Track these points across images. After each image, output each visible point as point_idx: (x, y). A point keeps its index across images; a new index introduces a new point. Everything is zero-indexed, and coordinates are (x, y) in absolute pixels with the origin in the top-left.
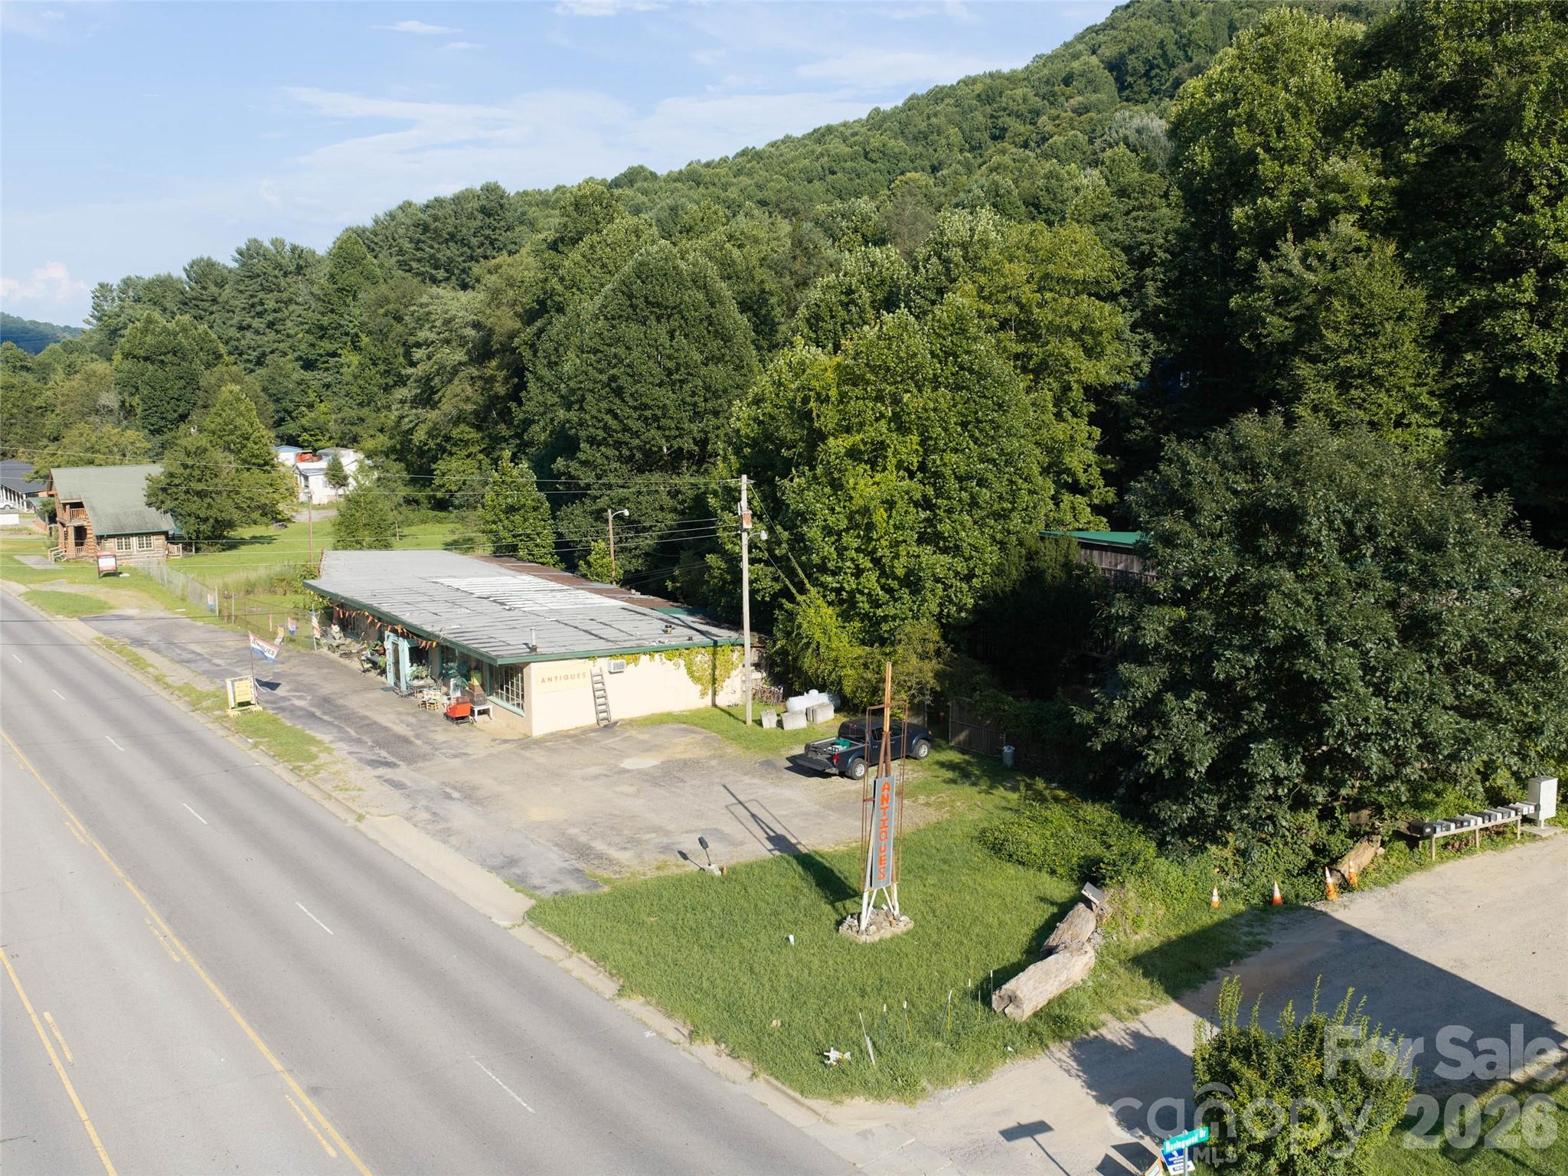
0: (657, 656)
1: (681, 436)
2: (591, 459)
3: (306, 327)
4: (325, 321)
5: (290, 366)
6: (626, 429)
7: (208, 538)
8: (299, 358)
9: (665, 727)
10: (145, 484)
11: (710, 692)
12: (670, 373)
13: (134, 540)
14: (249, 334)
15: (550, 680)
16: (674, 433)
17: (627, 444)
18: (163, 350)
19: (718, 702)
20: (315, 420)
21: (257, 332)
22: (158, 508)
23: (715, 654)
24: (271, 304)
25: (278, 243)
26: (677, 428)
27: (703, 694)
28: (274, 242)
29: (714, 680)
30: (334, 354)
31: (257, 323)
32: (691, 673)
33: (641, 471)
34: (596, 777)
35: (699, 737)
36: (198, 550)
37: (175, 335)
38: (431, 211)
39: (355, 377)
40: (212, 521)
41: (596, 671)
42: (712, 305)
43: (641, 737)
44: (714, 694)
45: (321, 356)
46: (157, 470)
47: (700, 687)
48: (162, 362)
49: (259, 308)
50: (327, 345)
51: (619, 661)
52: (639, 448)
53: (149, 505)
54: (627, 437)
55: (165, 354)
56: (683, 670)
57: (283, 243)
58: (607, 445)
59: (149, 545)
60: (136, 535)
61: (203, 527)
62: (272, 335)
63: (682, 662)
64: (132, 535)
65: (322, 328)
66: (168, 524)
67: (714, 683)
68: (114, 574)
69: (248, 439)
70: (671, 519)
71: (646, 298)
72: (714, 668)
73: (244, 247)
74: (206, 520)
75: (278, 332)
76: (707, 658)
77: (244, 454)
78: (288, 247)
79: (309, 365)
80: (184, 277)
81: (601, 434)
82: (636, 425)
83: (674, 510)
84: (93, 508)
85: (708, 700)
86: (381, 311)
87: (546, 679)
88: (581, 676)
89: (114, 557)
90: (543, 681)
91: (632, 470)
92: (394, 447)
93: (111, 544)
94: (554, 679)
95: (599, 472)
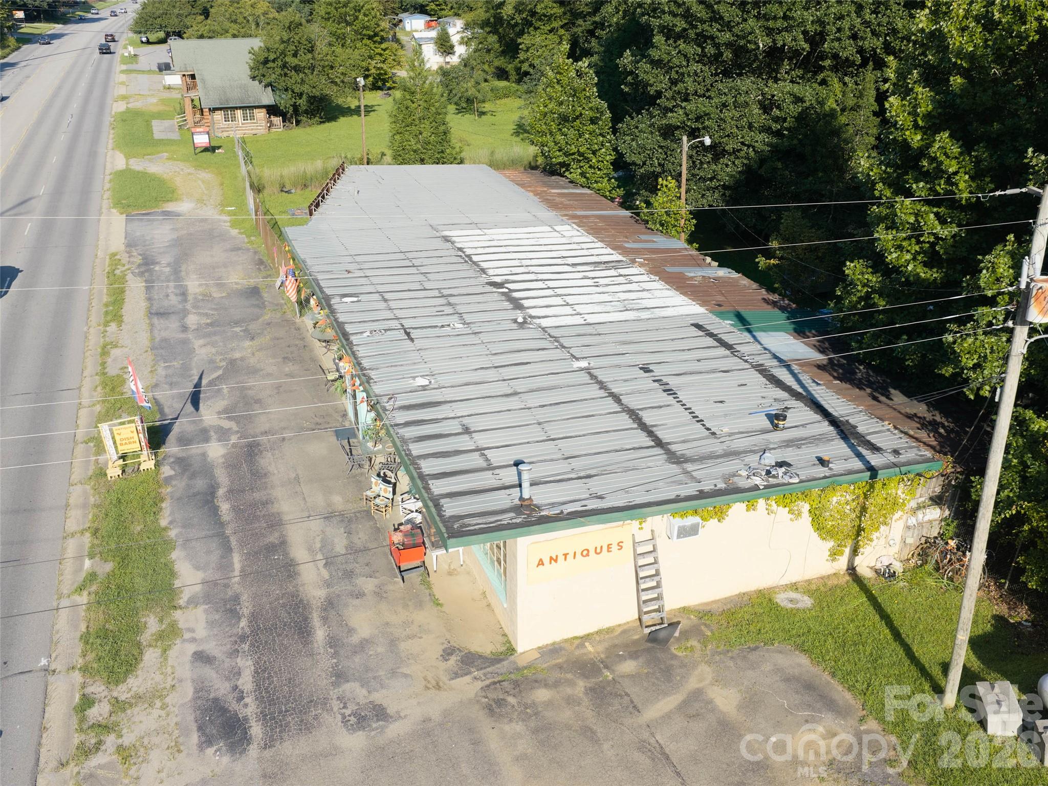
0: (761, 500)
1: (788, 29)
2: (666, 58)
6: (716, 18)
7: (306, 112)
10: (248, 58)
11: (847, 551)
13: (239, 113)
15: (554, 560)
16: (779, 24)
17: (712, 38)
19: (859, 563)
22: (260, 82)
23: (867, 491)
26: (785, 17)
27: (834, 554)
29: (859, 530)
32: (819, 525)
33: (727, 74)
36: (298, 123)
40: (304, 97)
41: (643, 536)
44: (855, 552)
46: (257, 43)
47: (830, 544)
51: (690, 516)
52: (729, 45)
53: (254, 78)
54: (714, 29)
56: (805, 519)
58: (687, 40)
59: (252, 118)
60: (240, 108)
61: (299, 102)
63: (805, 508)
64: (237, 108)
66: (268, 98)
67: (857, 535)
68: (211, 149)
69: (359, 11)
70: (761, 141)
72: (863, 511)
74: (300, 95)
76: (854, 497)
77: (357, 25)
81: (680, 24)
83: (766, 129)
84: (203, 81)
85: (842, 563)
87: (546, 561)
88: (615, 548)
89: (208, 133)
90: (541, 563)
91: (717, 74)
92: (489, 19)
93: (218, 115)
94: (561, 558)
95: (674, 75)
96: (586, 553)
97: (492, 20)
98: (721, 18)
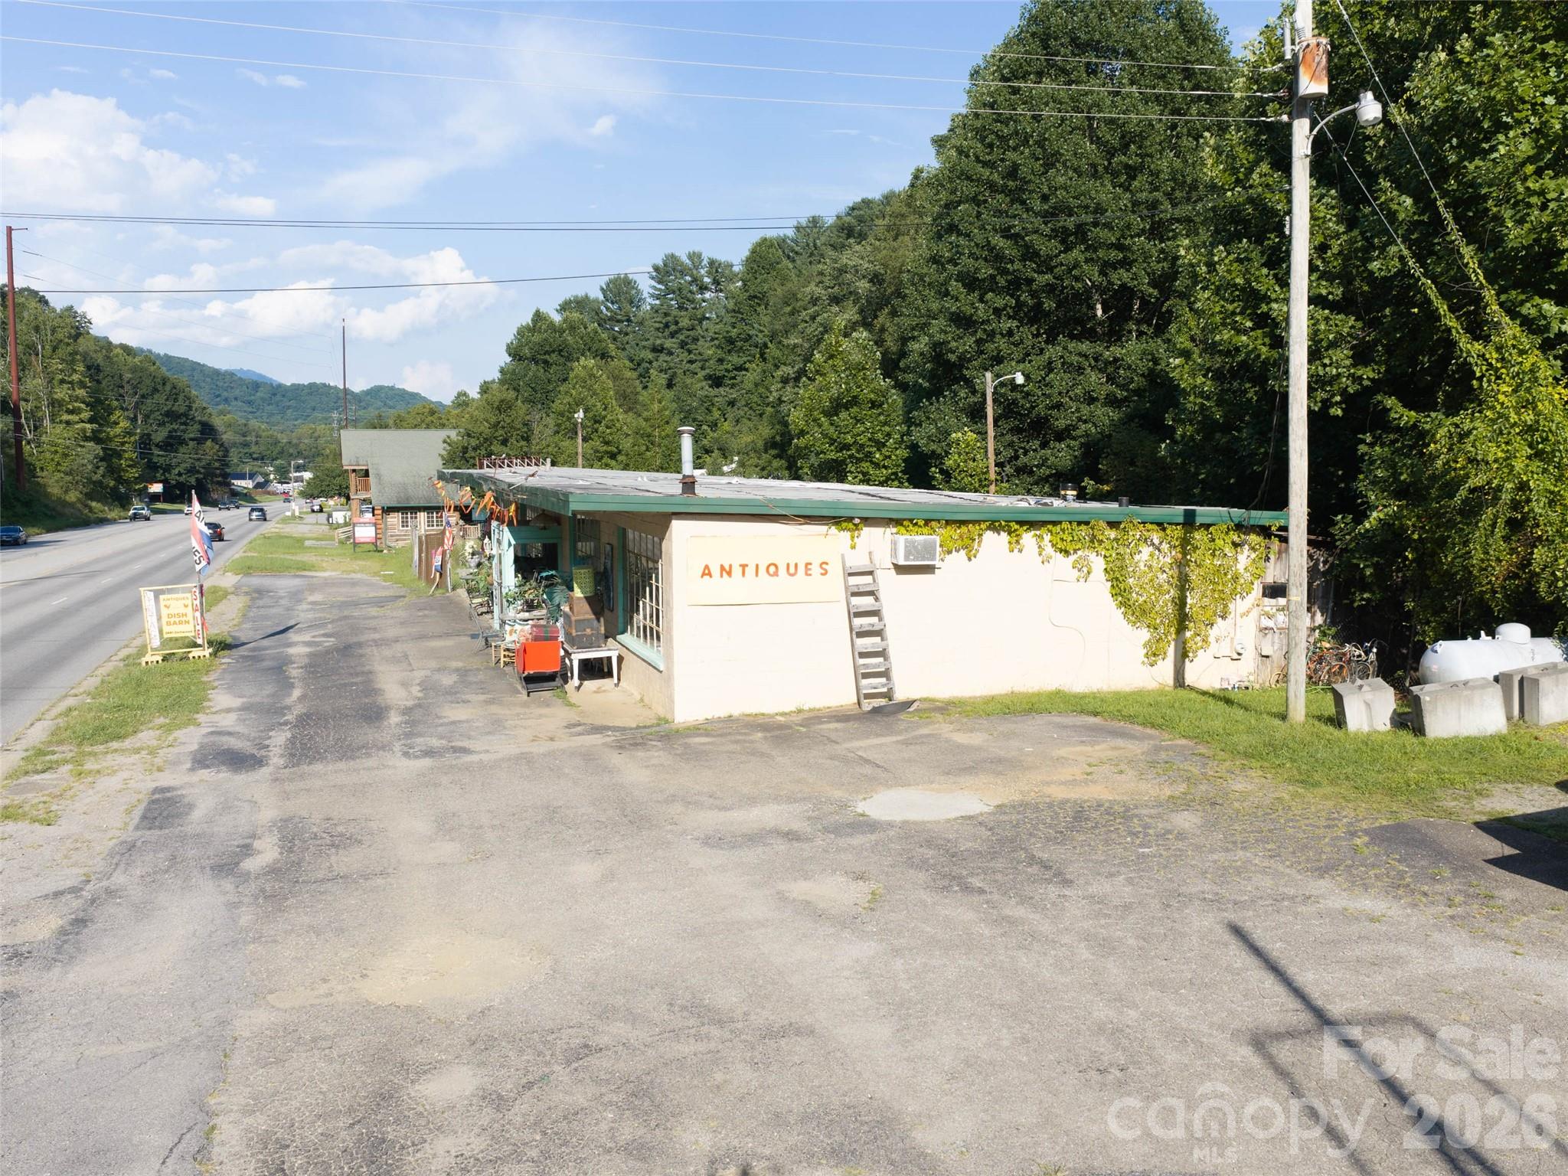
0: (1028, 538)
1: (1126, 264)
2: (969, 311)
3: (716, 342)
4: (734, 332)
5: (699, 385)
6: (1029, 254)
8: (708, 377)
9: (1040, 720)
10: (442, 449)
11: (1171, 651)
12: (1111, 153)
13: (422, 516)
14: (663, 357)
15: (726, 571)
16: (1115, 255)
17: (1030, 281)
18: (547, 348)
19: (1190, 678)
20: (716, 440)
21: (670, 353)
23: (1185, 543)
24: (685, 322)
25: (695, 257)
26: (1120, 247)
27: (1153, 654)
28: (691, 256)
29: (1182, 620)
30: (740, 368)
31: (669, 343)
32: (1120, 591)
34: (754, 838)
35: (1136, 748)
37: (562, 331)
38: (856, 213)
39: (756, 385)
41: (859, 561)
42: (1192, 42)
43: (961, 738)
44: (1183, 655)
45: (727, 370)
46: (453, 434)
47: (1144, 635)
48: (546, 362)
49: (673, 328)
50: (735, 359)
51: (920, 538)
52: (1050, 289)
53: (441, 477)
54: (1029, 270)
55: (547, 353)
56: (1099, 585)
57: (699, 256)
58: (994, 288)
59: (440, 523)
60: (424, 508)
62: (685, 356)
63: (1098, 564)
64: (420, 508)
65: (731, 341)
67: (1181, 628)
68: (376, 549)
70: (1105, 416)
71: (1074, 41)
72: (1183, 584)
73: (661, 264)
75: (690, 352)
76: (1168, 557)
78: (705, 262)
79: (717, 382)
80: (601, 297)
81: (985, 271)
82: (1047, 247)
83: (1112, 401)
84: (378, 476)
85: (1165, 670)
86: (788, 309)
87: (715, 570)
88: (816, 569)
89: (375, 525)
90: (707, 572)
91: (1038, 335)
92: (774, 437)
93: (395, 519)
94: (737, 571)
95: (980, 334)
96: (773, 569)
97: (778, 438)
98: (1037, 254)
